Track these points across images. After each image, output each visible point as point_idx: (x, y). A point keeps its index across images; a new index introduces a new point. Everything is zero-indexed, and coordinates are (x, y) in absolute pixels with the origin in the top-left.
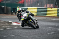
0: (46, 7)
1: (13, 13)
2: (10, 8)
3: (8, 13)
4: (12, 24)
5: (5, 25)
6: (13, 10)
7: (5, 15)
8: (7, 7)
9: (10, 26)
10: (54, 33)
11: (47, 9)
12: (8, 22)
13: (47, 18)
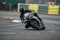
0: (48, 4)
1: (14, 10)
2: (11, 4)
3: (9, 10)
4: (13, 21)
5: (5, 21)
6: (14, 7)
7: (5, 11)
8: (8, 4)
9: (11, 23)
10: (56, 32)
11: (48, 6)
12: (9, 19)
13: (48, 16)
